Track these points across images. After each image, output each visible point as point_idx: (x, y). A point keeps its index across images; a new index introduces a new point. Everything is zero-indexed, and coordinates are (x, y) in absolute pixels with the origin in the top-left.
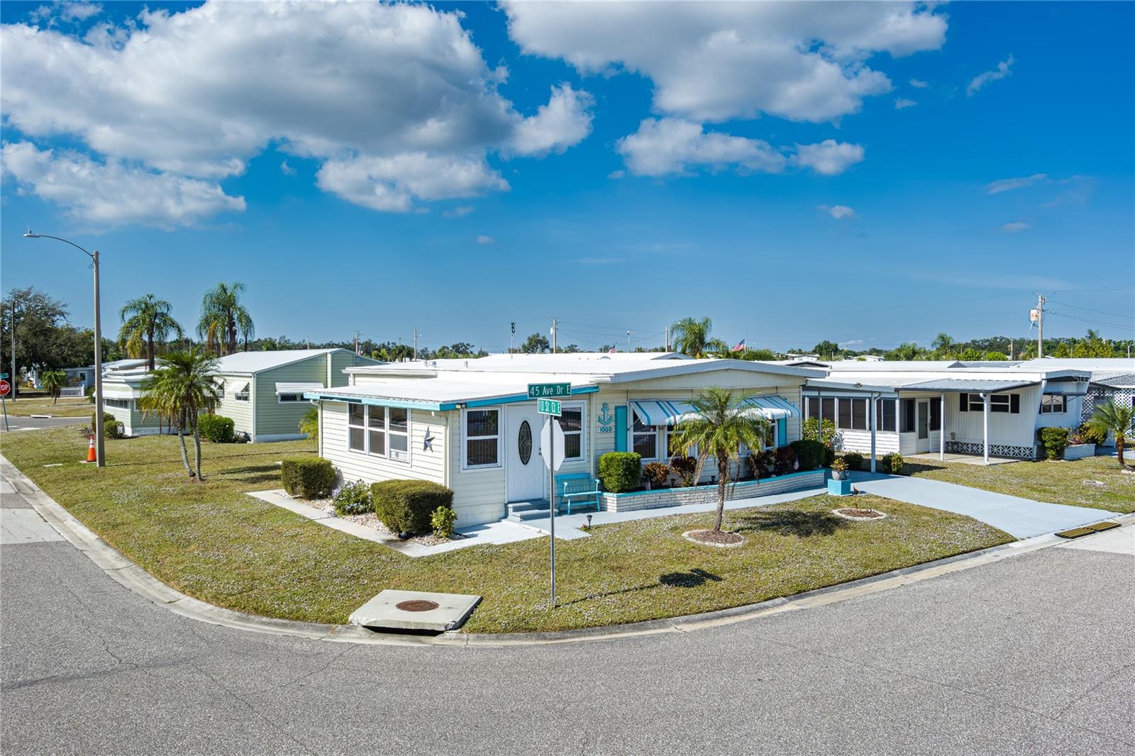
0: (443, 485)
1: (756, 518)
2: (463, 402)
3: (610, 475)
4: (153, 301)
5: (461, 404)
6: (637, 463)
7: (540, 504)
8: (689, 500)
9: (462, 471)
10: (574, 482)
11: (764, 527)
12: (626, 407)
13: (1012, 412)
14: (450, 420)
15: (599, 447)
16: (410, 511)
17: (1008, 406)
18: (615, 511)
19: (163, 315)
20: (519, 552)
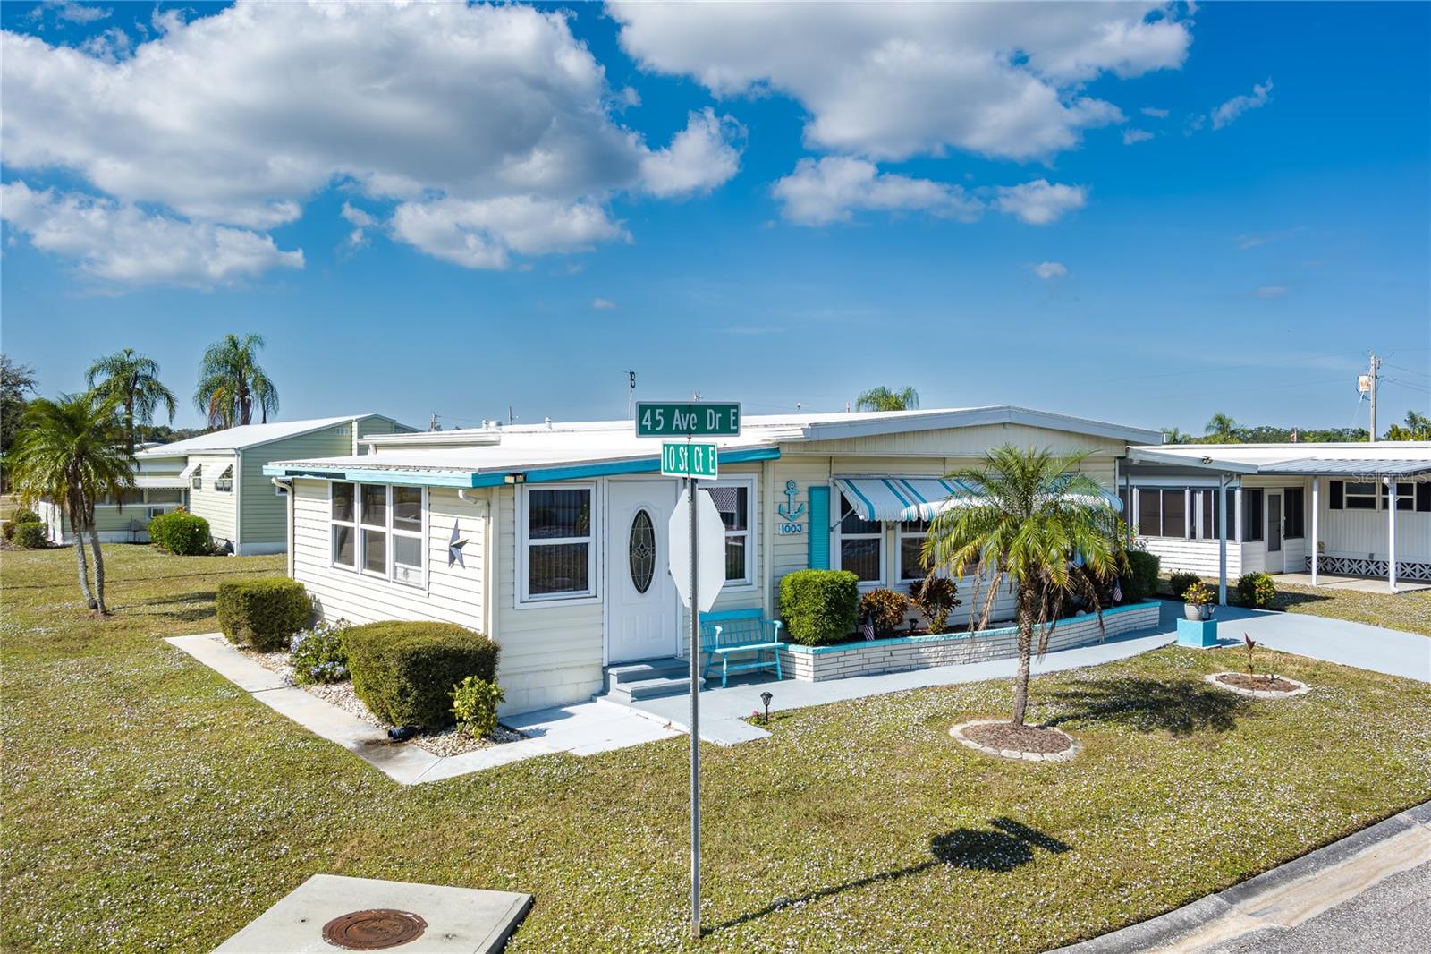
0: (481, 632)
1: (1075, 695)
2: (521, 471)
3: (800, 613)
4: (132, 358)
5: (515, 475)
6: (852, 590)
7: (670, 666)
8: (943, 657)
9: (519, 606)
10: (733, 625)
11: (1100, 713)
12: (828, 488)
13: (1418, 509)
14: (495, 507)
15: (780, 561)
16: (409, 685)
17: (1412, 500)
18: (812, 680)
19: (147, 378)
20: (625, 776)
